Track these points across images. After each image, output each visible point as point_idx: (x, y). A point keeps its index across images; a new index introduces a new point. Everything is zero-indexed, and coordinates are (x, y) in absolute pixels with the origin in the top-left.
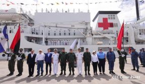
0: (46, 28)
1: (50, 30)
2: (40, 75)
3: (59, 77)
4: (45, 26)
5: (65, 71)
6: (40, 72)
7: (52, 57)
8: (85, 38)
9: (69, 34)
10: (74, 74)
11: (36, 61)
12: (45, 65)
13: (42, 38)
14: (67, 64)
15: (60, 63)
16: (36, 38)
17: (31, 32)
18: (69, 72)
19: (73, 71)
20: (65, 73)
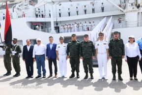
0: (54, 5)
1: (60, 7)
2: (42, 76)
3: (68, 80)
4: (53, 2)
5: (78, 72)
6: (42, 72)
7: (57, 50)
8: (124, 15)
9: (93, 10)
10: (92, 78)
11: (34, 56)
12: (47, 62)
13: (50, 22)
14: (81, 60)
15: (69, 59)
16: (42, 23)
17: (35, 15)
18: (85, 74)
19: (92, 72)
20: (78, 75)
